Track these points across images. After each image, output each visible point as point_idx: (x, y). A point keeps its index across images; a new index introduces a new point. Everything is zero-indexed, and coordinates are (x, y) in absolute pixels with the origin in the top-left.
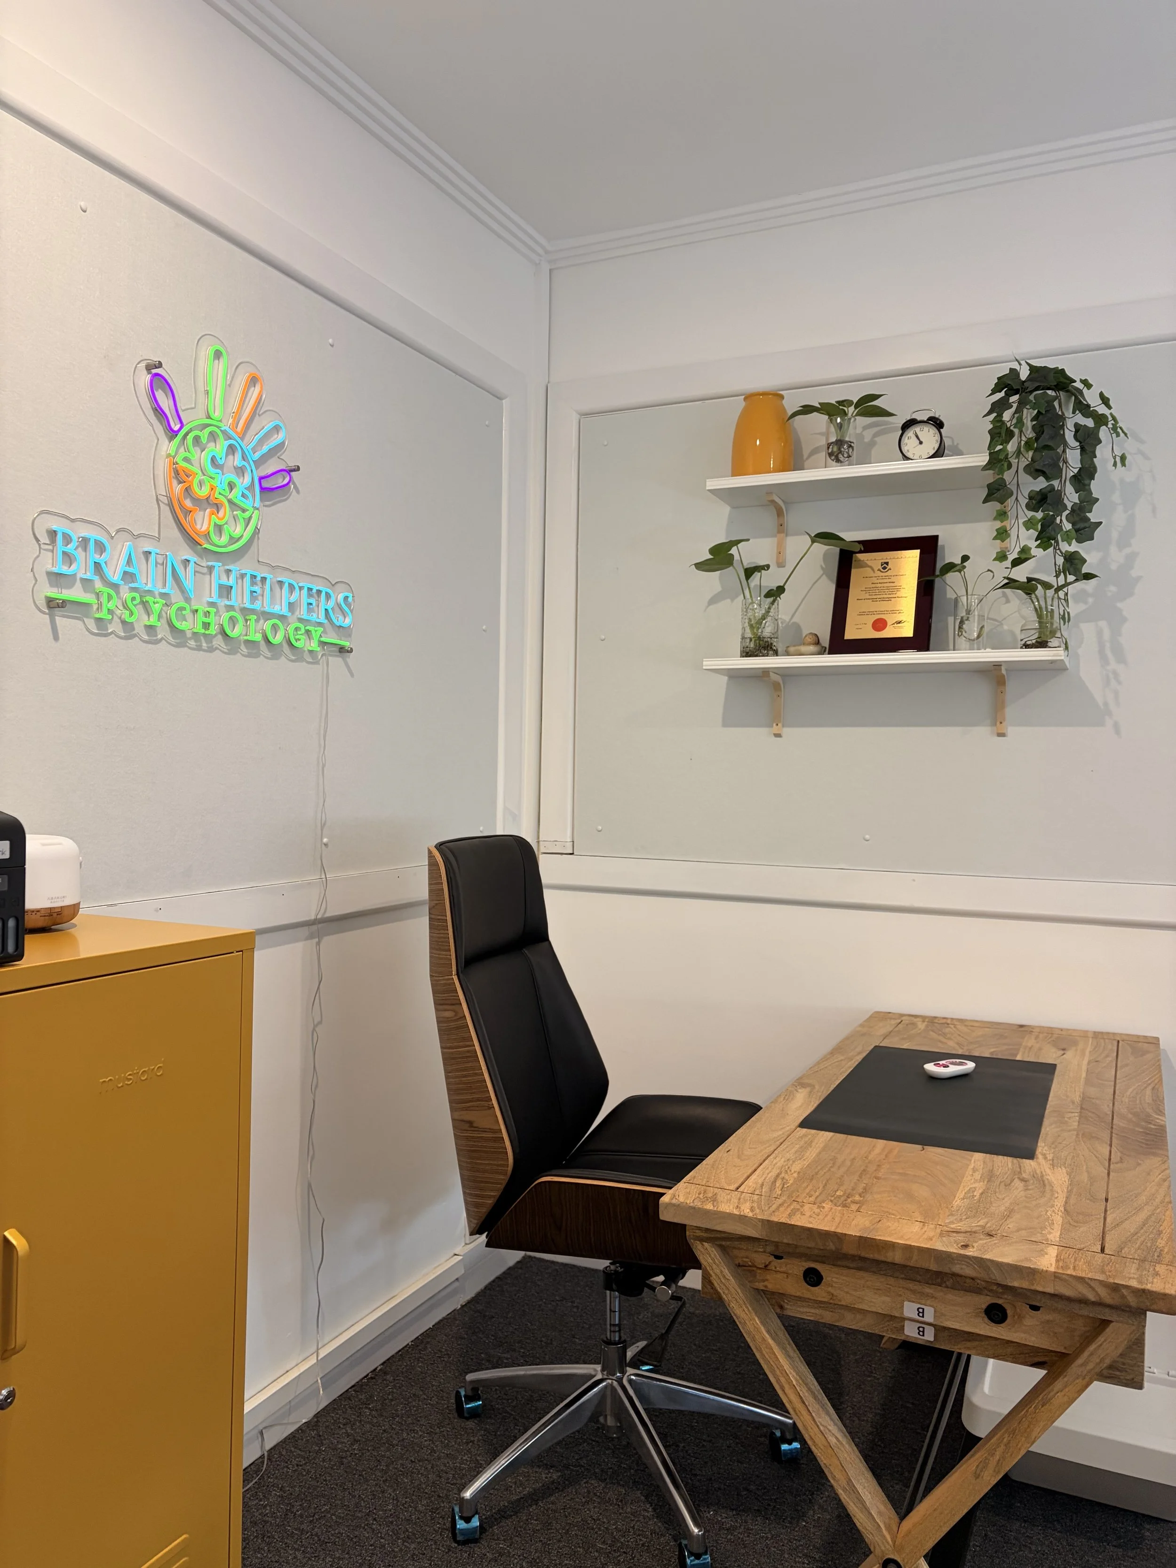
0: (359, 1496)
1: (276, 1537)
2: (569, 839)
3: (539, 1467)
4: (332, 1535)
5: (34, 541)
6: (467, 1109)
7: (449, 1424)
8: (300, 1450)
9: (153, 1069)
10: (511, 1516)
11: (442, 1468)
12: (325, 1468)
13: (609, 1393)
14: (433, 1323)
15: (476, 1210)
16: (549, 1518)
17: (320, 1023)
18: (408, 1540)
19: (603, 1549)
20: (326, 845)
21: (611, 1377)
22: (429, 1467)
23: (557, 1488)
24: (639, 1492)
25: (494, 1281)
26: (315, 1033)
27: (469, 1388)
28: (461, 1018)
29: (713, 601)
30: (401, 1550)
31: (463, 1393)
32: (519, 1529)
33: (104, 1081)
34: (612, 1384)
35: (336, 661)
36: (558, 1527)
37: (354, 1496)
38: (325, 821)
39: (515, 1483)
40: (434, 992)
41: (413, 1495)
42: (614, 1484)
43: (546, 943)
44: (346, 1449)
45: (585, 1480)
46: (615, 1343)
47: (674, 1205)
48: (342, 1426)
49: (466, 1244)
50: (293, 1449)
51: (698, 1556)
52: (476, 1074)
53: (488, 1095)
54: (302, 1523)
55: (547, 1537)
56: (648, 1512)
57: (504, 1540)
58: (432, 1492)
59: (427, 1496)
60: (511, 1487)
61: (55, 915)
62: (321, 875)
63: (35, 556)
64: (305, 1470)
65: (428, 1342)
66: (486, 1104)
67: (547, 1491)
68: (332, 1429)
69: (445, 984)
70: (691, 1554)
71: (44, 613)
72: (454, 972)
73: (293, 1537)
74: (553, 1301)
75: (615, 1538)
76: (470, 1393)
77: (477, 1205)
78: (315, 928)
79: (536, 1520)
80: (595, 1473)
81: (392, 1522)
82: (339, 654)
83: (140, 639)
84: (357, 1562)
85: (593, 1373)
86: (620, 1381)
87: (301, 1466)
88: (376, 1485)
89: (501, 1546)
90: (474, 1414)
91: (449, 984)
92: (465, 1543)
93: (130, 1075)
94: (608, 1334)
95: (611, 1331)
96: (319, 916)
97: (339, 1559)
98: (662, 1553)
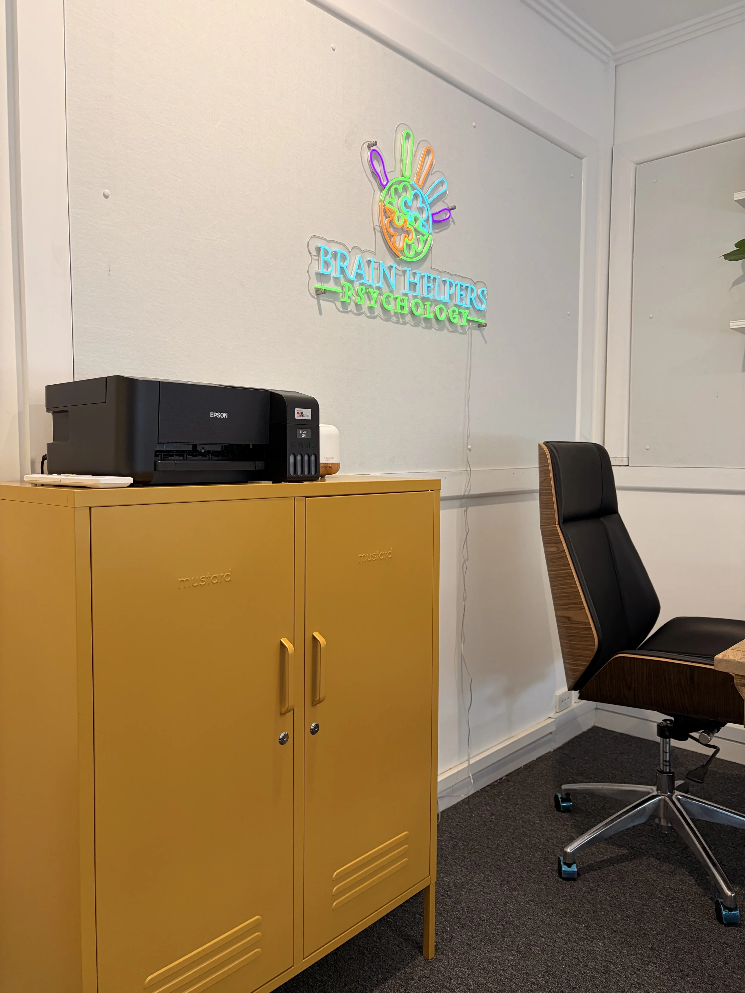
0: (498, 844)
1: (449, 858)
2: (625, 456)
3: (613, 845)
4: (483, 862)
5: (309, 254)
6: (567, 609)
7: (551, 813)
8: (460, 814)
9: (387, 553)
10: (597, 870)
11: (549, 836)
12: (476, 826)
13: (662, 804)
14: (537, 757)
15: (572, 673)
16: (623, 875)
17: (467, 559)
18: (530, 872)
19: (661, 897)
20: (470, 450)
21: (663, 794)
22: (541, 835)
23: (626, 859)
24: (684, 869)
25: (574, 738)
26: (465, 565)
27: (564, 793)
28: (562, 552)
29: (736, 283)
30: (526, 877)
31: (560, 796)
32: (603, 878)
33: (361, 556)
34: (664, 800)
35: (476, 333)
36: (629, 880)
37: (495, 843)
38: (469, 435)
39: (598, 852)
40: (543, 536)
41: (532, 848)
42: (666, 862)
43: (616, 515)
44: (487, 818)
45: (645, 857)
46: (666, 773)
47: (726, 660)
48: (484, 805)
49: (557, 712)
50: (455, 813)
51: (730, 910)
52: (572, 587)
53: (581, 600)
54: (464, 853)
55: (622, 885)
56: (692, 882)
57: (593, 882)
58: (543, 848)
59: (540, 850)
60: (595, 854)
61: (328, 468)
62: (467, 468)
63: (309, 263)
64: (463, 825)
65: (534, 768)
66: (579, 606)
67: (621, 859)
68: (478, 806)
69: (551, 531)
70: (726, 908)
71: (314, 297)
72: (557, 523)
73: (459, 860)
74: (615, 754)
75: (669, 892)
76: (564, 796)
77: (573, 670)
78: (463, 501)
79: (614, 874)
80: (652, 854)
81: (519, 861)
82: (478, 328)
83: (365, 315)
84: (499, 879)
85: (651, 791)
86: (670, 798)
87: (461, 823)
88: (508, 839)
89: (591, 885)
90: (567, 810)
91: (554, 530)
92: (567, 879)
93: (374, 555)
94: (661, 766)
95: (663, 765)
96: (466, 494)
97: (488, 875)
98: (703, 906)
